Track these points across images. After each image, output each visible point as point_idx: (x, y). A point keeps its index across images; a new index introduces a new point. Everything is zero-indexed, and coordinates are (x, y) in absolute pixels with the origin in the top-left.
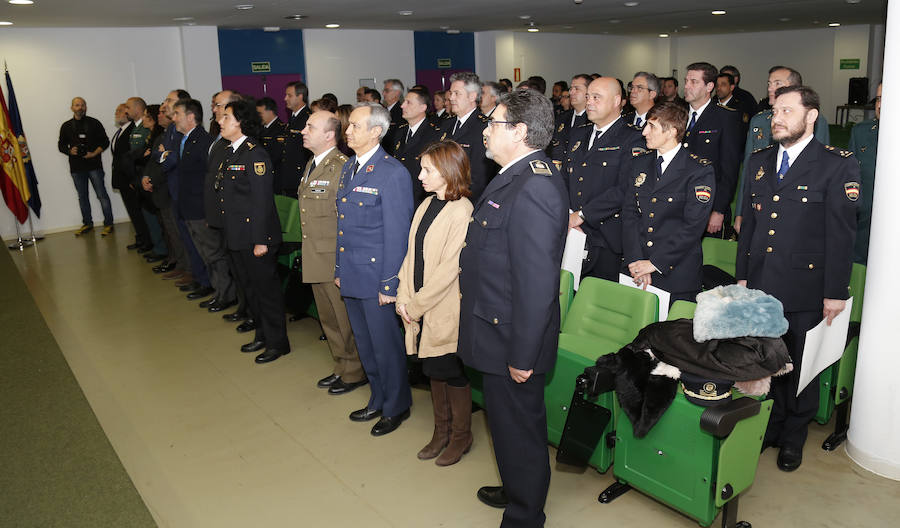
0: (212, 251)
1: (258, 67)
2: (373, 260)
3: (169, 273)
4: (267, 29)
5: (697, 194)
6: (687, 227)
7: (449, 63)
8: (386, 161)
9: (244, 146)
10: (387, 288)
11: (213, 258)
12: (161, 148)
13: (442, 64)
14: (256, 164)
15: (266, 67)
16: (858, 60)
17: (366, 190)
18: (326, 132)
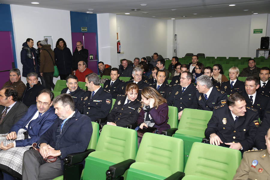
7: (86, 29)
13: (83, 29)
16: (262, 29)
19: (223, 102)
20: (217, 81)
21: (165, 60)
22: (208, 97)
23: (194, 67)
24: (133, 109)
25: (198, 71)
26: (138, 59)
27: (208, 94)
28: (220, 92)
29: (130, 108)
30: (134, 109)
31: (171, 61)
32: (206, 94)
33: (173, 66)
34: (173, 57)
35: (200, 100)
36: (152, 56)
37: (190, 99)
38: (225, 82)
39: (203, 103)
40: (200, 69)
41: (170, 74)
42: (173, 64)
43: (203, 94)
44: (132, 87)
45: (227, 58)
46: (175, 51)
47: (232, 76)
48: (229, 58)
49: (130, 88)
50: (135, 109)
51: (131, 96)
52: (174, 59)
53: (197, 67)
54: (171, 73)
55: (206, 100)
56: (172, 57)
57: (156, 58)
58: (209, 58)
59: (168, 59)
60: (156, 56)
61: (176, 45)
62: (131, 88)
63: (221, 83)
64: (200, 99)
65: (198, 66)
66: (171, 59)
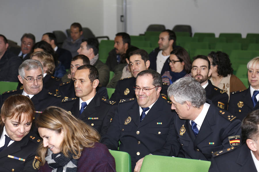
19: (234, 139)
20: (219, 90)
21: (100, 40)
22: (199, 127)
23: (166, 58)
24: (20, 159)
25: (177, 67)
26: (32, 37)
27: (199, 121)
28: (225, 117)
29: (12, 157)
30: (22, 160)
31: (114, 42)
32: (196, 121)
33: (119, 54)
34: (118, 35)
35: (182, 134)
36: (67, 31)
37: (160, 133)
38: (238, 93)
39: (189, 141)
40: (181, 60)
41: (111, 73)
42: (118, 52)
43: (188, 121)
44: (18, 106)
45: (244, 36)
46: (123, 18)
47: (255, 77)
48: (249, 35)
49: (13, 110)
50: (24, 160)
51: (14, 128)
52: (120, 39)
53: (175, 58)
54: (113, 71)
55: (195, 134)
56: (116, 33)
57: (77, 35)
58: (202, 37)
59: (106, 39)
60: (76, 29)
61: (124, 4)
62: (17, 110)
63: (228, 93)
64: (182, 132)
65: (176, 54)
66: (112, 37)
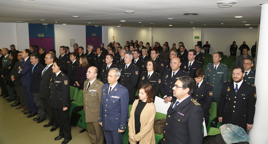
0: (40, 103)
1: (40, 35)
2: (117, 119)
3: (18, 106)
4: (43, 24)
5: (210, 94)
6: (207, 103)
8: (121, 87)
9: (60, 74)
10: (122, 128)
11: (41, 105)
12: (20, 68)
13: (93, 35)
14: (65, 81)
15: (43, 35)
16: (199, 37)
17: (115, 97)
18: (94, 74)
